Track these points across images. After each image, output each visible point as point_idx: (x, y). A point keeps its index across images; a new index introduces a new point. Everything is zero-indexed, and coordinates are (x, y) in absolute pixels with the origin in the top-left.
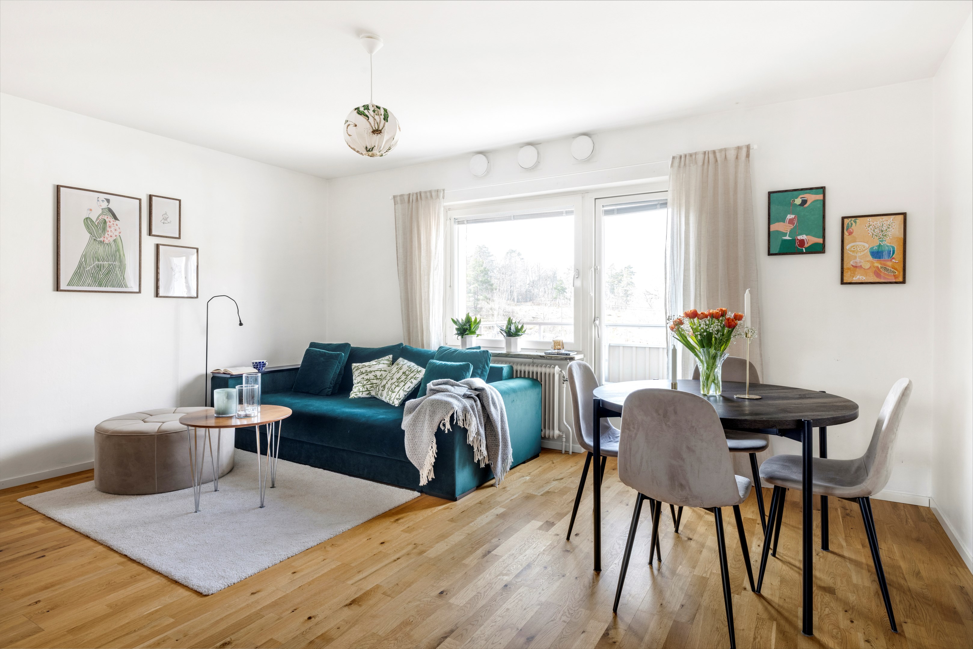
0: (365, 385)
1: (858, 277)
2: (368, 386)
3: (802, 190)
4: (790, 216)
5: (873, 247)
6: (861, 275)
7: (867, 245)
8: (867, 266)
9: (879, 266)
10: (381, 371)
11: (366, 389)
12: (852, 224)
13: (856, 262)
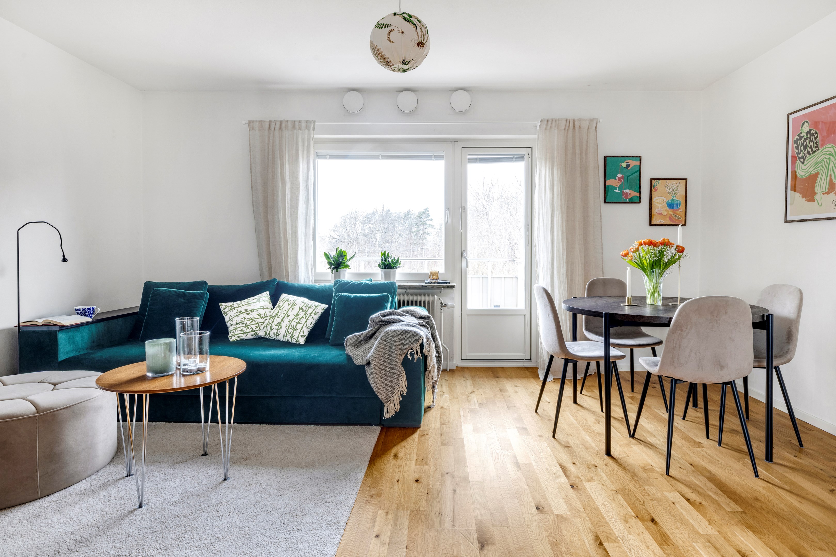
0: (249, 325)
1: (660, 220)
2: (254, 326)
3: (627, 157)
4: (619, 175)
5: (669, 201)
6: (662, 220)
7: (665, 199)
8: (664, 213)
9: (672, 214)
10: (263, 309)
11: (251, 330)
12: (657, 184)
13: (659, 210)
